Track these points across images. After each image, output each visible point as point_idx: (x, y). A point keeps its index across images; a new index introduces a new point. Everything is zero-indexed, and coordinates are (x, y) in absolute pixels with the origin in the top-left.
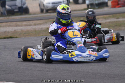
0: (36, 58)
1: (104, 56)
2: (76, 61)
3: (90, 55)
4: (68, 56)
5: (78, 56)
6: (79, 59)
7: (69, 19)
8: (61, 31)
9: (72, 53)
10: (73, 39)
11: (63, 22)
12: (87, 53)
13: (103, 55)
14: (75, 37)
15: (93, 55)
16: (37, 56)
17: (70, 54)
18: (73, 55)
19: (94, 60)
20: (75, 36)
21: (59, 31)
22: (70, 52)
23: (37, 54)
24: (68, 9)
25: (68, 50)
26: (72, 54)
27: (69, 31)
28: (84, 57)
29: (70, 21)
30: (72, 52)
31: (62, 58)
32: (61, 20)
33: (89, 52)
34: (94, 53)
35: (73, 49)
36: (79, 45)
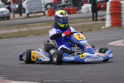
0: (43, 60)
1: (110, 57)
2: (87, 62)
3: (99, 56)
4: (79, 57)
5: (88, 57)
7: (67, 23)
8: (66, 35)
10: (80, 42)
11: (61, 26)
13: (109, 55)
16: (44, 58)
17: (80, 56)
18: (84, 56)
19: (102, 60)
20: (81, 38)
22: (80, 54)
23: (44, 56)
25: (77, 52)
26: (82, 55)
27: (74, 34)
28: (94, 58)
29: (67, 25)
30: (82, 53)
31: (74, 59)
32: (59, 24)
33: (97, 53)
34: (102, 54)
36: (88, 47)
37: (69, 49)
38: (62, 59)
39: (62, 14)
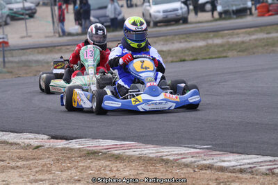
0: (84, 106)
1: (191, 101)
2: (143, 110)
3: (166, 100)
4: (131, 102)
5: (146, 101)
6: (147, 108)
7: (143, 41)
8: (124, 61)
9: (137, 97)
10: (141, 75)
11: (131, 45)
12: (162, 96)
13: (189, 99)
14: (144, 70)
15: (172, 100)
16: (84, 103)
17: (133, 99)
18: (138, 101)
19: (172, 108)
20: (144, 68)
21: (121, 61)
22: (134, 97)
23: (85, 99)
24: (142, 24)
25: (131, 92)
26: (137, 99)
27: (135, 61)
28: (156, 104)
30: (137, 95)
31: (120, 106)
32: (129, 41)
33: (165, 95)
34: (174, 96)
35: (139, 91)
36: (149, 84)
37: (126, 86)
38: (102, 105)
39: (134, 24)
